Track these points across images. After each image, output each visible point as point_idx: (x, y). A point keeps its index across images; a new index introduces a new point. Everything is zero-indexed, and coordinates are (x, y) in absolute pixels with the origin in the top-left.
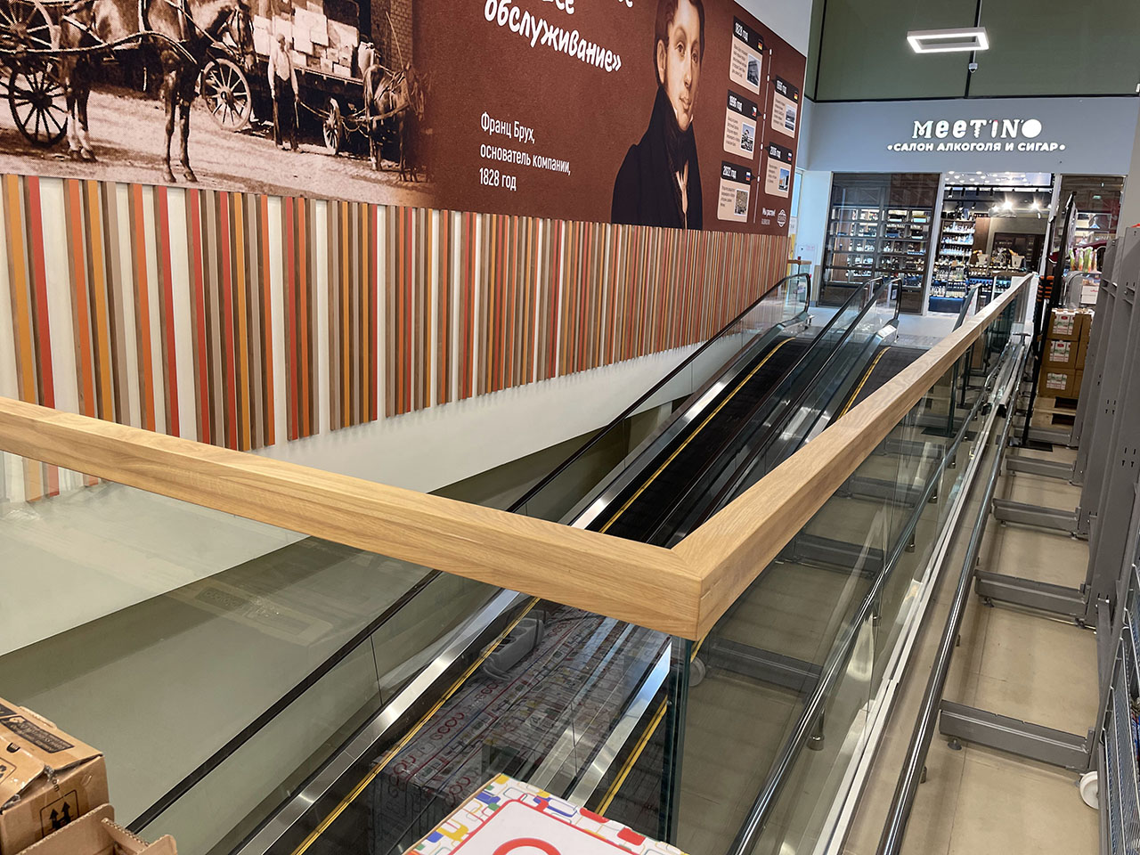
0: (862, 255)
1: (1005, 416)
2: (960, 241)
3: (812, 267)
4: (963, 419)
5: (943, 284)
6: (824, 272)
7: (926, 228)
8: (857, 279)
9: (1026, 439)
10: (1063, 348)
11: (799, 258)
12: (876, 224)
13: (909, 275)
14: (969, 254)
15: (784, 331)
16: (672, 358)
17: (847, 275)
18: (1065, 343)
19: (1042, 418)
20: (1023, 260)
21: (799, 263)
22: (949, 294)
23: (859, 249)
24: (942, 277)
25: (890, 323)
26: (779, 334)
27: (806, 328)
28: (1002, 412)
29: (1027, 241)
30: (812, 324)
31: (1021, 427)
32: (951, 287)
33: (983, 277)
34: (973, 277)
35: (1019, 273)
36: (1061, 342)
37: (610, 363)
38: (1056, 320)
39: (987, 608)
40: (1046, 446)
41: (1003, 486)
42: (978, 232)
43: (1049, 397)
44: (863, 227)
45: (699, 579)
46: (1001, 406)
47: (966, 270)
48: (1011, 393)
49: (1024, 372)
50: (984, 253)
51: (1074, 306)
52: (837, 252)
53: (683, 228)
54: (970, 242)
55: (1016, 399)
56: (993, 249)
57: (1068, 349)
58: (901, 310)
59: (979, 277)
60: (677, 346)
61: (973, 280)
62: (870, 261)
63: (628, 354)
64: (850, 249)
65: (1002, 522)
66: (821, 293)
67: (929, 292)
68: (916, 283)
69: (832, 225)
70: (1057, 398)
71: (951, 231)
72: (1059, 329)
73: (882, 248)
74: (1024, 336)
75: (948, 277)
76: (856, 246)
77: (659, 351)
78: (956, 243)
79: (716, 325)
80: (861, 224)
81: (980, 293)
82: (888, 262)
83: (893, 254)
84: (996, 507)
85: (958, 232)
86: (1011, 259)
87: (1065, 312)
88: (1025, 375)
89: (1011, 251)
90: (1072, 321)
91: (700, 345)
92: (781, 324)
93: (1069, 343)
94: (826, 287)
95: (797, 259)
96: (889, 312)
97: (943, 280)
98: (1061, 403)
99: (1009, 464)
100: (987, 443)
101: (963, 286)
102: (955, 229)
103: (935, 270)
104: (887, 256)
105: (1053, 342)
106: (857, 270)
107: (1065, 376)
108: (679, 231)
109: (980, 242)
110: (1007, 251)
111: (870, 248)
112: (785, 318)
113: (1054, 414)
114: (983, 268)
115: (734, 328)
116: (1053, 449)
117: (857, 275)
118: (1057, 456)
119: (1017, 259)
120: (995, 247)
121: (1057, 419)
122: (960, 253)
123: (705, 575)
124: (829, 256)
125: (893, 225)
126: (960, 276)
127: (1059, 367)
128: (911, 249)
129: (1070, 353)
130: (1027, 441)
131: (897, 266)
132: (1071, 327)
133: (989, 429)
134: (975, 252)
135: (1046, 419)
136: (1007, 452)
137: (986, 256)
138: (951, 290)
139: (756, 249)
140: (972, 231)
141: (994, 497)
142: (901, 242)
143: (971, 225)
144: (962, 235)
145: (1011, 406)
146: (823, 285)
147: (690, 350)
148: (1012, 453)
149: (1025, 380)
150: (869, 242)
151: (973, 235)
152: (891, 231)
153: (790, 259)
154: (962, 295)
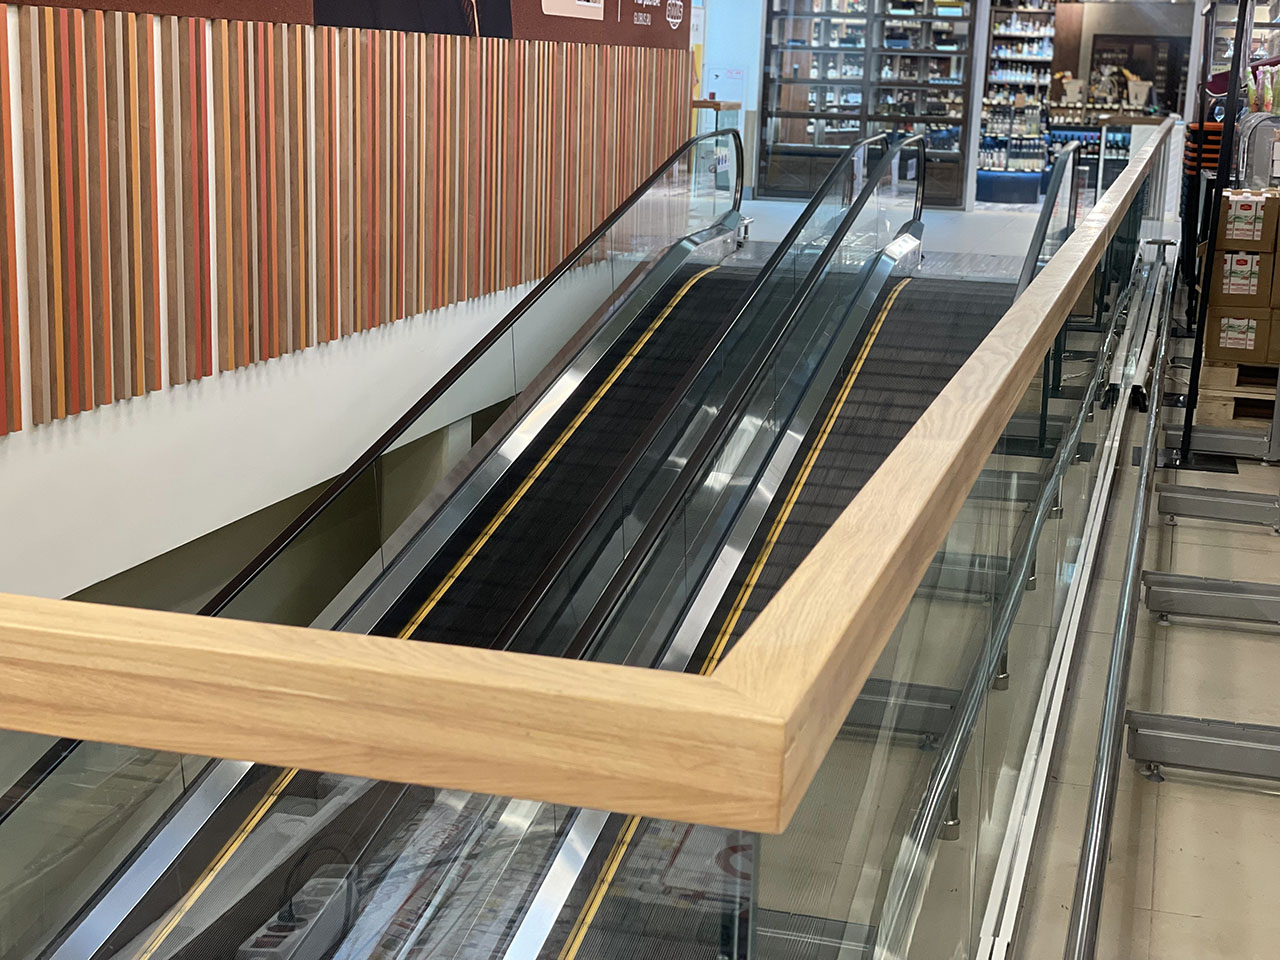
0: (837, 88)
1: (1144, 409)
2: (1027, 53)
3: (742, 114)
4: (1067, 420)
5: (1001, 144)
6: (764, 124)
7: (962, 28)
8: (830, 138)
9: (1185, 452)
10: (1246, 268)
11: (712, 95)
12: (863, 21)
13: (934, 127)
14: (1047, 80)
15: (695, 253)
16: (468, 321)
17: (810, 129)
18: (1249, 258)
19: (1215, 407)
20: (1151, 90)
21: (717, 107)
22: (1016, 164)
23: (832, 74)
24: (999, 129)
25: (907, 228)
26: (687, 259)
27: (740, 245)
28: (1138, 400)
29: (1155, 49)
30: (751, 236)
31: (1177, 428)
32: (1018, 150)
33: (1077, 128)
34: (1058, 128)
35: (1145, 117)
36: (1242, 256)
37: (333, 337)
38: (1231, 212)
39: (1154, 784)
40: (1225, 462)
41: (1155, 547)
42: (1063, 35)
43: (1226, 365)
44: (836, 26)
45: (780, 721)
46: (1136, 389)
47: (1045, 114)
48: (1152, 362)
49: (1171, 318)
50: (1075, 76)
51: (1259, 182)
52: (789, 81)
53: (472, 34)
54: (1048, 54)
55: (1163, 372)
56: (1092, 69)
57: (1256, 269)
58: (927, 201)
59: (1068, 127)
60: (475, 294)
61: (1057, 133)
62: (855, 99)
63: (371, 317)
64: (814, 74)
65: (1162, 617)
66: (761, 170)
67: (978, 161)
68: (946, 142)
69: (775, 24)
70: (1239, 366)
71: (1008, 33)
72: (1238, 229)
73: (880, 70)
74: (1163, 245)
75: (1011, 131)
76: (826, 69)
77: (436, 306)
78: (1019, 56)
79: (553, 248)
80: (834, 20)
81: (1078, 162)
82: (890, 100)
83: (899, 83)
84: (1149, 589)
85: (1023, 34)
86: (1126, 87)
87: (1246, 196)
88: (1174, 325)
89: (1126, 72)
90: (1261, 213)
91: (523, 291)
92: (688, 239)
93: (1257, 258)
94: (770, 157)
95: (706, 97)
96: (906, 207)
97: (1001, 136)
98: (1249, 375)
99: (1162, 501)
100: (1116, 464)
101: (1039, 147)
102: (1016, 29)
103: (985, 115)
104: (886, 88)
105: (1228, 257)
106: (830, 119)
107: (1253, 323)
108: (463, 42)
109: (1067, 55)
110: (1120, 73)
111: (853, 72)
112: (695, 225)
113: (1236, 399)
114: (1075, 108)
115: (594, 251)
116: (1239, 467)
117: (828, 129)
118: (1245, 481)
119: (1138, 89)
120: (1096, 64)
121: (1243, 408)
122: (1028, 78)
123: (788, 713)
124: (773, 92)
125: (895, 23)
126: (1034, 126)
127: (1241, 305)
128: (933, 71)
129: (1260, 276)
130: (1190, 456)
131: (910, 107)
132: (1259, 226)
133: (1118, 438)
134: (1057, 76)
135: (1223, 410)
136: (1157, 478)
137: (1080, 83)
138: (1017, 156)
139: (627, 79)
140: (1048, 31)
141: (1145, 568)
142: (914, 59)
143: (1046, 18)
144: (1031, 40)
145: (1155, 388)
146: (764, 152)
147: (503, 302)
148: (1166, 480)
149: (1175, 334)
150: (851, 59)
151: (1051, 40)
152: (893, 35)
153: (695, 98)
154: (1038, 165)
